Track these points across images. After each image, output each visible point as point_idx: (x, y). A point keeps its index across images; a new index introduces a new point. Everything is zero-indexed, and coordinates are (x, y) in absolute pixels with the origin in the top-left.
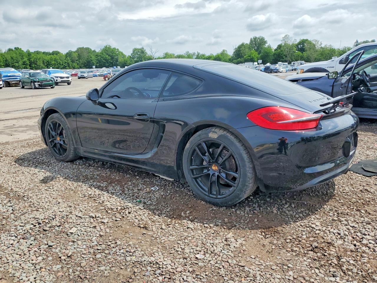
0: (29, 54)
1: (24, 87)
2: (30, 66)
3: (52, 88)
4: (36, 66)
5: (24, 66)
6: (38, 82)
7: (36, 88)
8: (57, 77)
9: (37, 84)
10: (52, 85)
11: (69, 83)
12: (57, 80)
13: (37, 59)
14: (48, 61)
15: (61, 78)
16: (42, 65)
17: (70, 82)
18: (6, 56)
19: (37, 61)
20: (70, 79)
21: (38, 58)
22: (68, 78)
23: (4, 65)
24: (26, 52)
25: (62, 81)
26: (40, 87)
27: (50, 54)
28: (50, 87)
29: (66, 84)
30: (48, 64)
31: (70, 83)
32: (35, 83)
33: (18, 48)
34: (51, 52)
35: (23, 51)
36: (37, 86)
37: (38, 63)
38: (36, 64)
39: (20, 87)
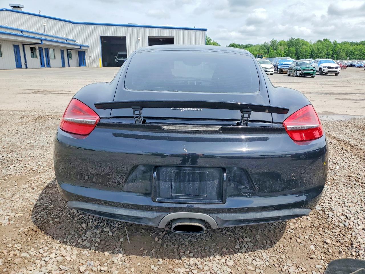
0: (335, 45)
1: (290, 74)
2: (332, 56)
3: (312, 77)
4: (338, 56)
5: (326, 56)
6: (300, 71)
7: (297, 76)
8: (325, 67)
9: (298, 73)
10: (312, 75)
11: (336, 74)
12: (324, 70)
13: (340, 50)
14: (351, 52)
15: (329, 68)
16: (344, 55)
17: (337, 72)
18: (313, 47)
19: (340, 52)
20: (338, 70)
21: (343, 48)
22: (337, 68)
23: (309, 56)
24: (333, 43)
25: (329, 71)
26: (301, 76)
27: (357, 44)
28: (310, 76)
29: (334, 74)
30: (350, 54)
31: (338, 74)
32: (297, 72)
33: (327, 39)
34: (359, 42)
35: (330, 42)
36: (298, 74)
37: (341, 54)
38: (338, 54)
39: (287, 75)
